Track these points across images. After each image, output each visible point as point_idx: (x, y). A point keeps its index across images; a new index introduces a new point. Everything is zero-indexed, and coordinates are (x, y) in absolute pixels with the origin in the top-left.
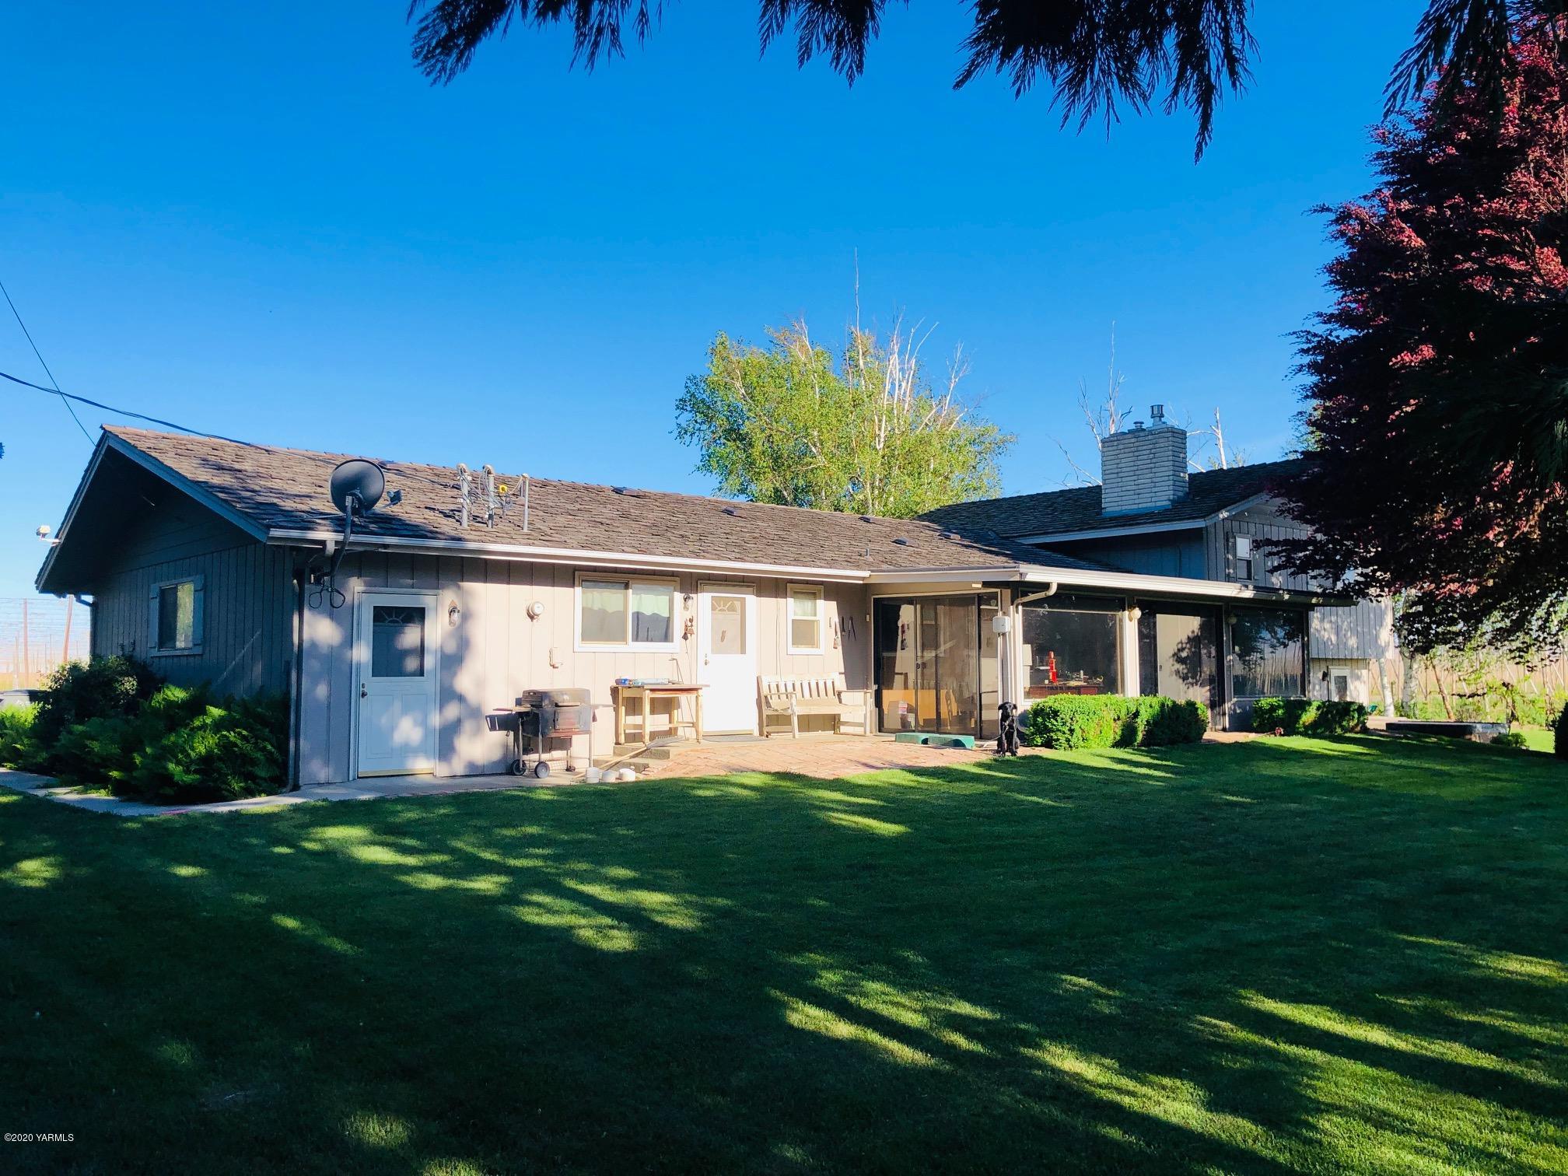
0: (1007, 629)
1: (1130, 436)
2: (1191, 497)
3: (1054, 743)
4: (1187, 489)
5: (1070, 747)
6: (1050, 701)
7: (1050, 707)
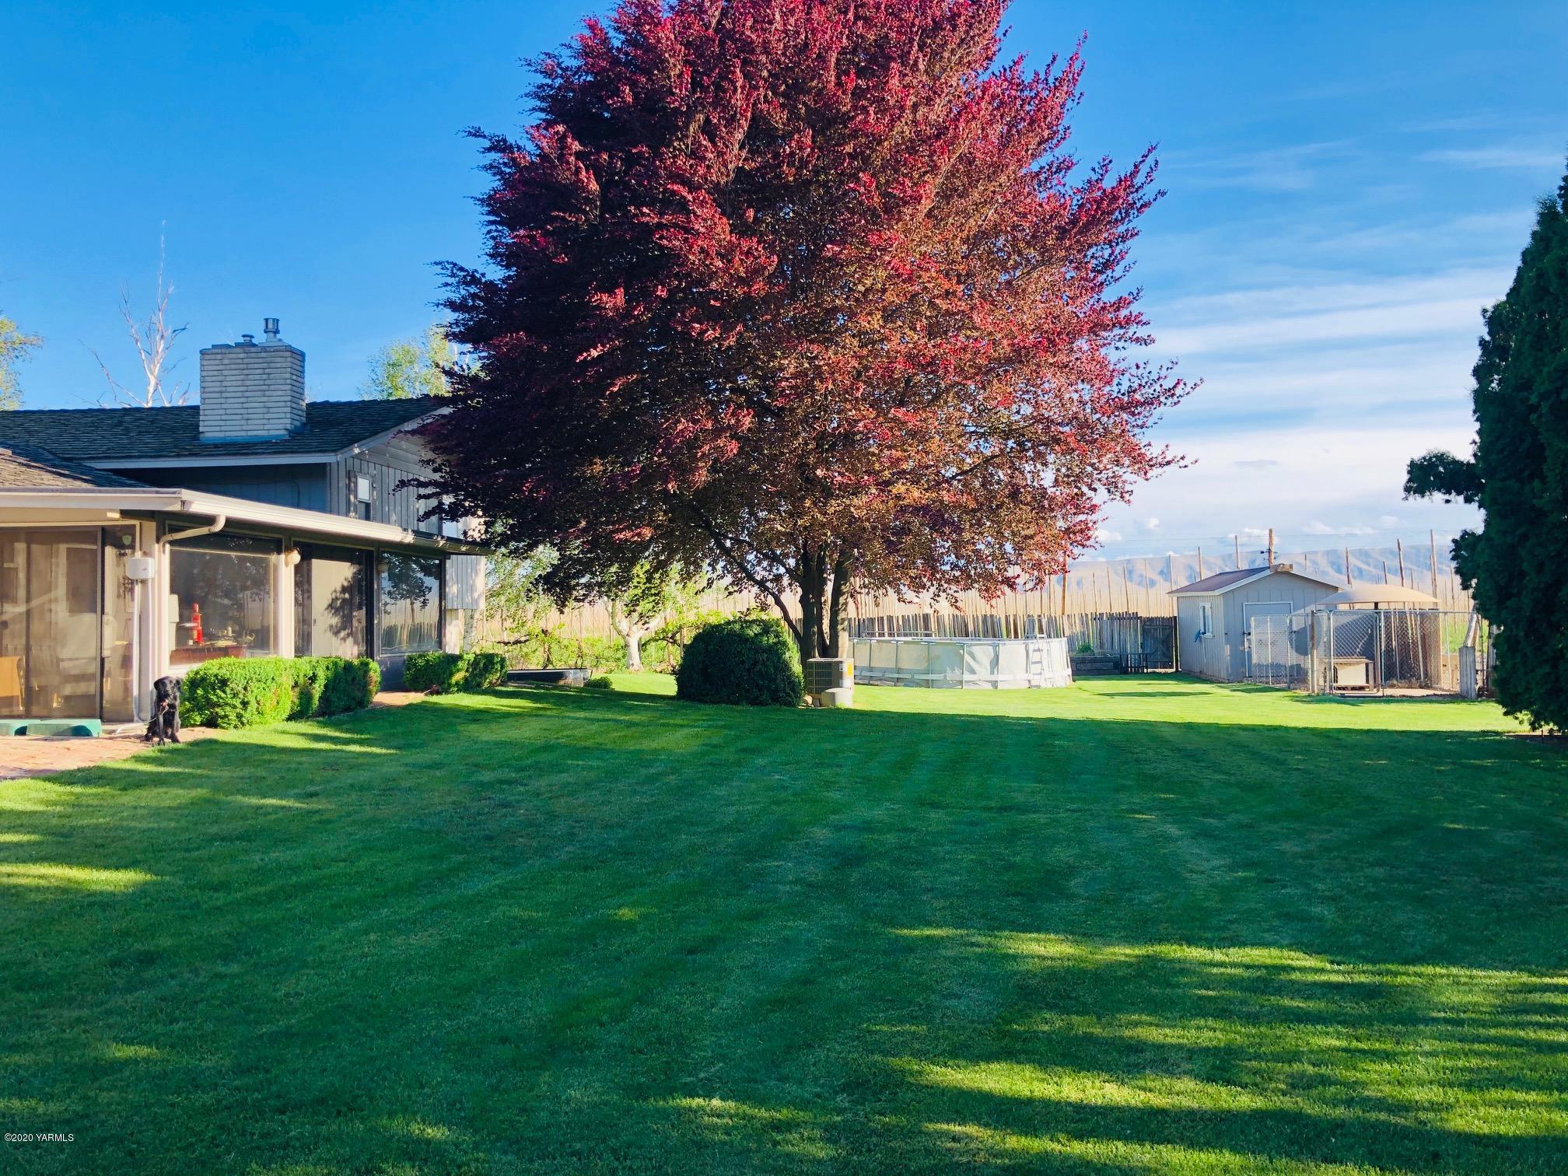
0: (150, 574)
1: (238, 350)
2: (309, 427)
3: (220, 721)
4: (304, 419)
5: (243, 724)
6: (212, 667)
7: (216, 676)
